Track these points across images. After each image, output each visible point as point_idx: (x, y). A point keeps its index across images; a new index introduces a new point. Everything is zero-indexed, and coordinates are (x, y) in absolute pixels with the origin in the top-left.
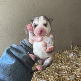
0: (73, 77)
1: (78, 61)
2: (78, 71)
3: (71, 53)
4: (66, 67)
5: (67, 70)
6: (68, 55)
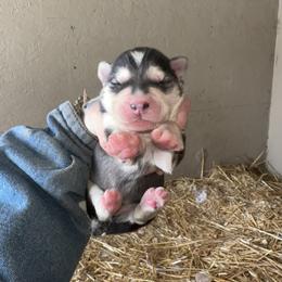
0: (205, 276)
1: (224, 216)
2: (221, 253)
3: (199, 189)
4: (184, 241)
5: (188, 252)
6: (192, 196)
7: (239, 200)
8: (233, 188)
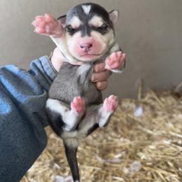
1: (154, 126)
2: (150, 151)
7: (164, 114)
8: (161, 106)
